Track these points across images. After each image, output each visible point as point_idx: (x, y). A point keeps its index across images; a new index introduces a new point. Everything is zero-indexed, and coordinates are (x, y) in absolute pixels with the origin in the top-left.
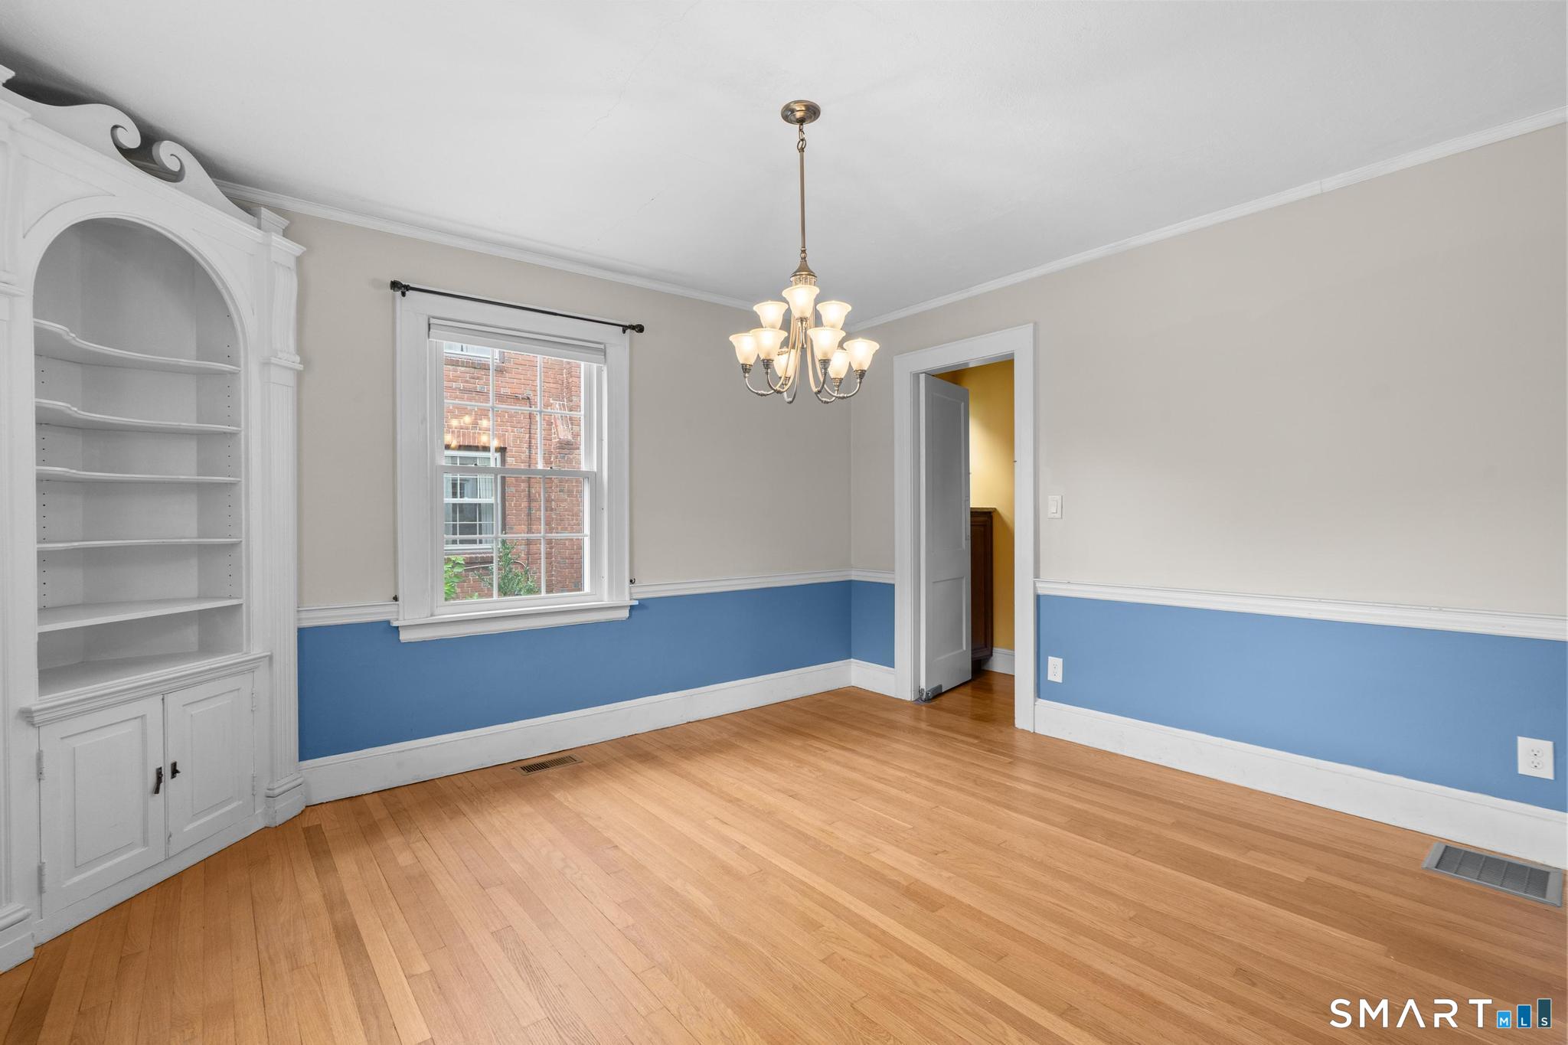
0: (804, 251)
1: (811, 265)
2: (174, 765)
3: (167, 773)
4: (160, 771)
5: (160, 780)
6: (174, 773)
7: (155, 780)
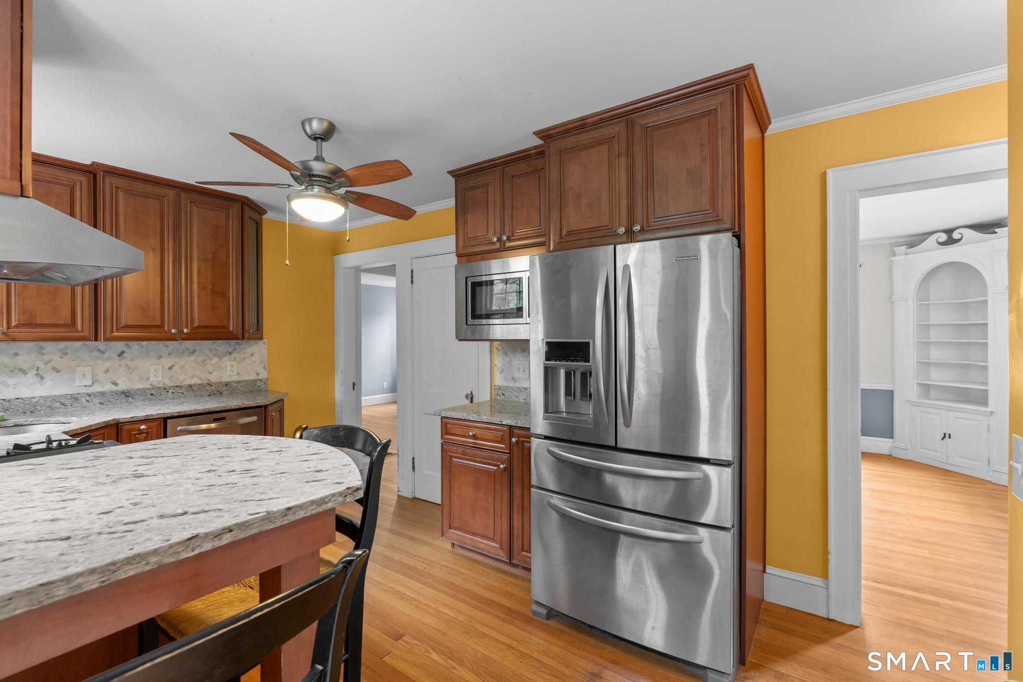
2: (950, 435)
3: (947, 436)
4: (945, 434)
5: (945, 437)
6: (950, 437)
7: (943, 436)
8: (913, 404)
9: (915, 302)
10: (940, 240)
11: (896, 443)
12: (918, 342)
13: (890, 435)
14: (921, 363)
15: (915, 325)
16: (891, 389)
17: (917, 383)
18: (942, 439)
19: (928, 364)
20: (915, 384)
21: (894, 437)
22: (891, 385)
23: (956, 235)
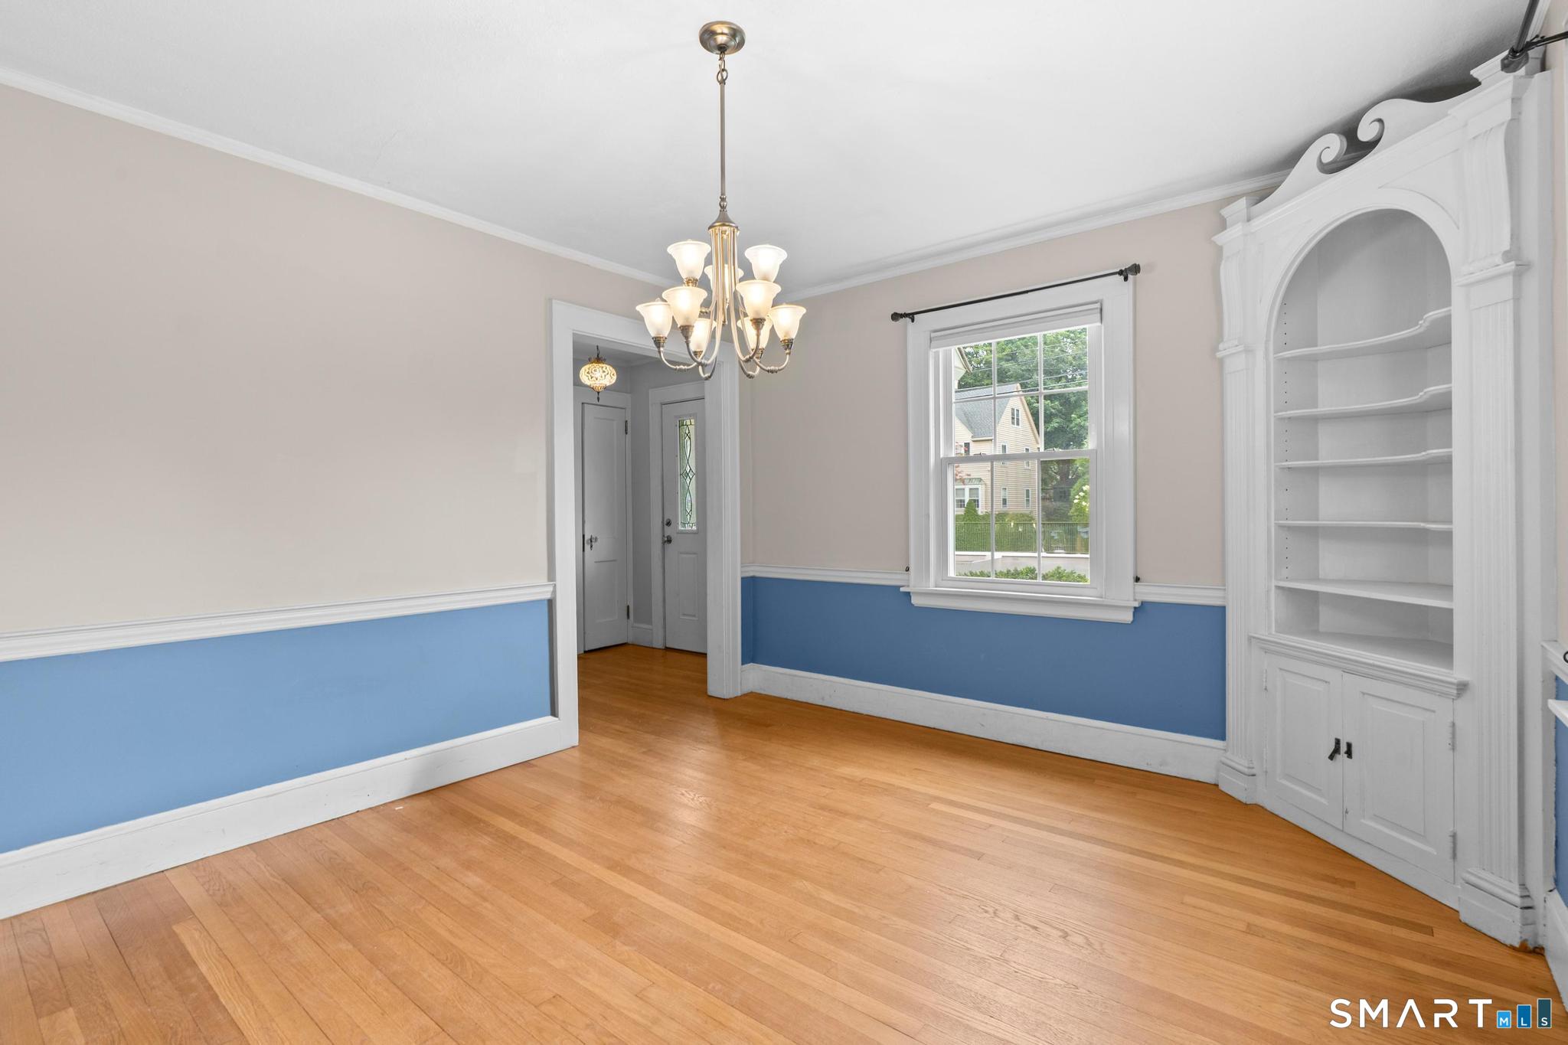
0: (723, 199)
1: (731, 213)
2: (1349, 746)
3: (1343, 748)
4: (1338, 742)
5: (1337, 750)
6: (1349, 753)
7: (1332, 747)
8: (1267, 647)
9: (1271, 356)
10: (1328, 158)
11: (1228, 754)
12: (1283, 469)
13: (1219, 731)
14: (1290, 528)
15: (1272, 420)
16: (1218, 602)
17: (1278, 588)
18: (1331, 757)
19: (1313, 533)
20: (1273, 588)
21: (1227, 738)
22: (1220, 594)
23: (1365, 133)
